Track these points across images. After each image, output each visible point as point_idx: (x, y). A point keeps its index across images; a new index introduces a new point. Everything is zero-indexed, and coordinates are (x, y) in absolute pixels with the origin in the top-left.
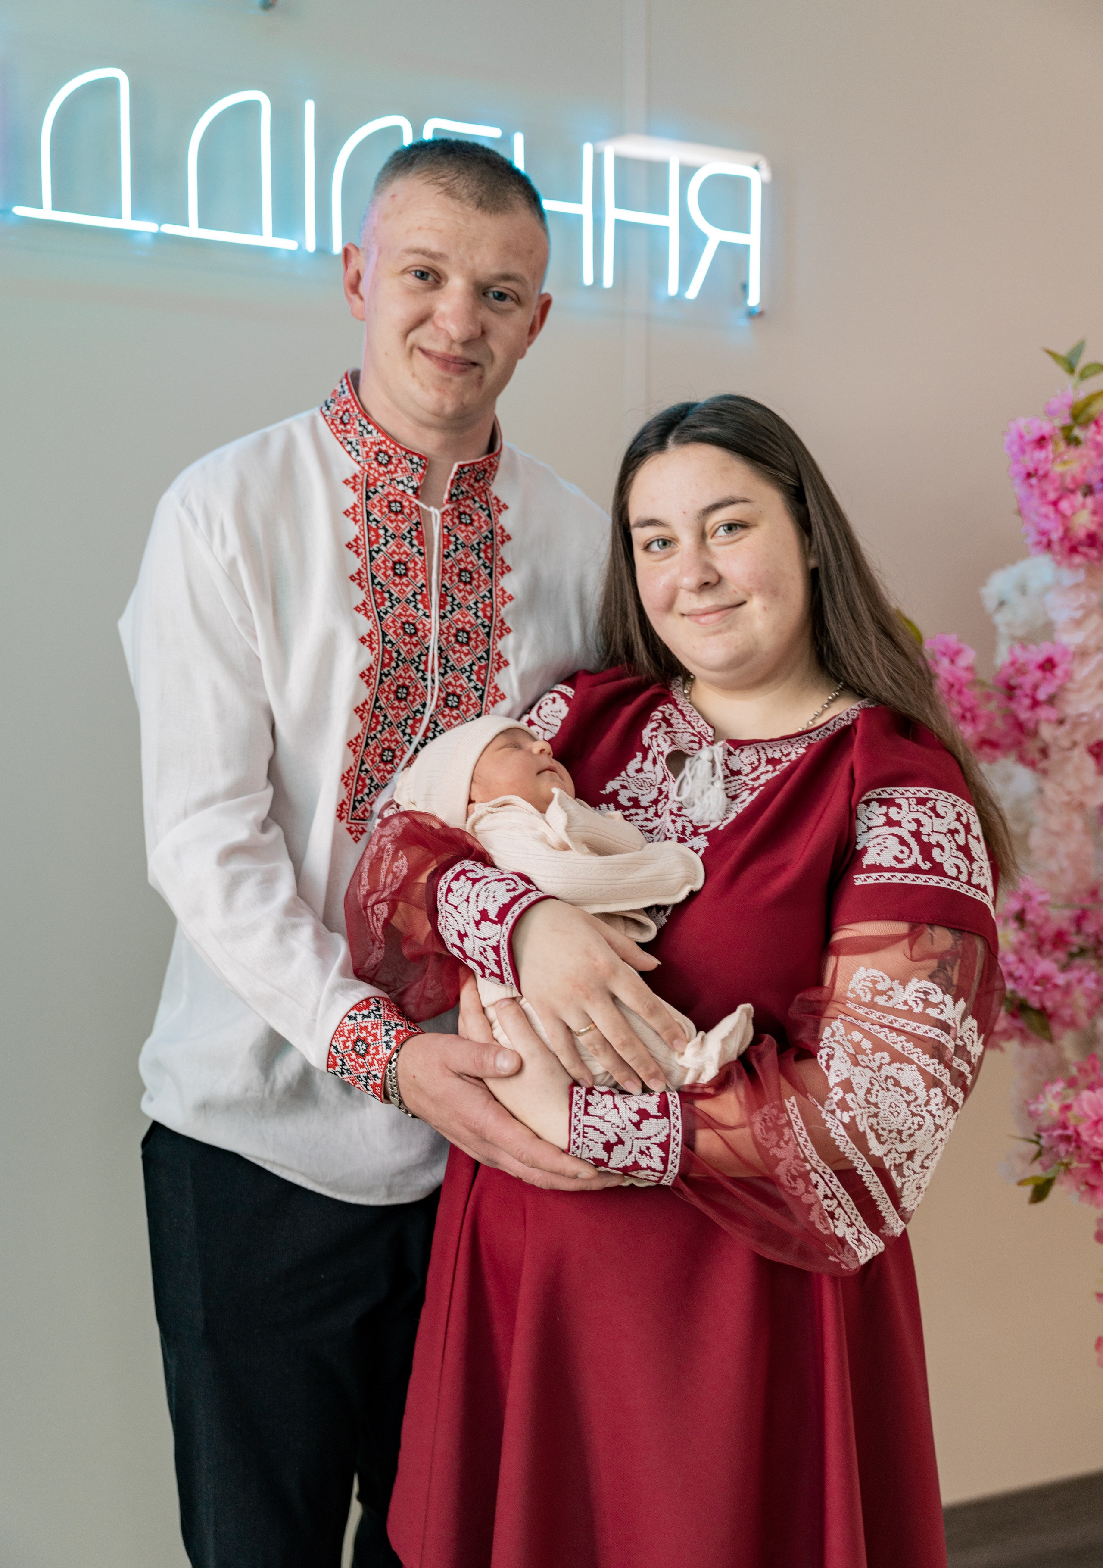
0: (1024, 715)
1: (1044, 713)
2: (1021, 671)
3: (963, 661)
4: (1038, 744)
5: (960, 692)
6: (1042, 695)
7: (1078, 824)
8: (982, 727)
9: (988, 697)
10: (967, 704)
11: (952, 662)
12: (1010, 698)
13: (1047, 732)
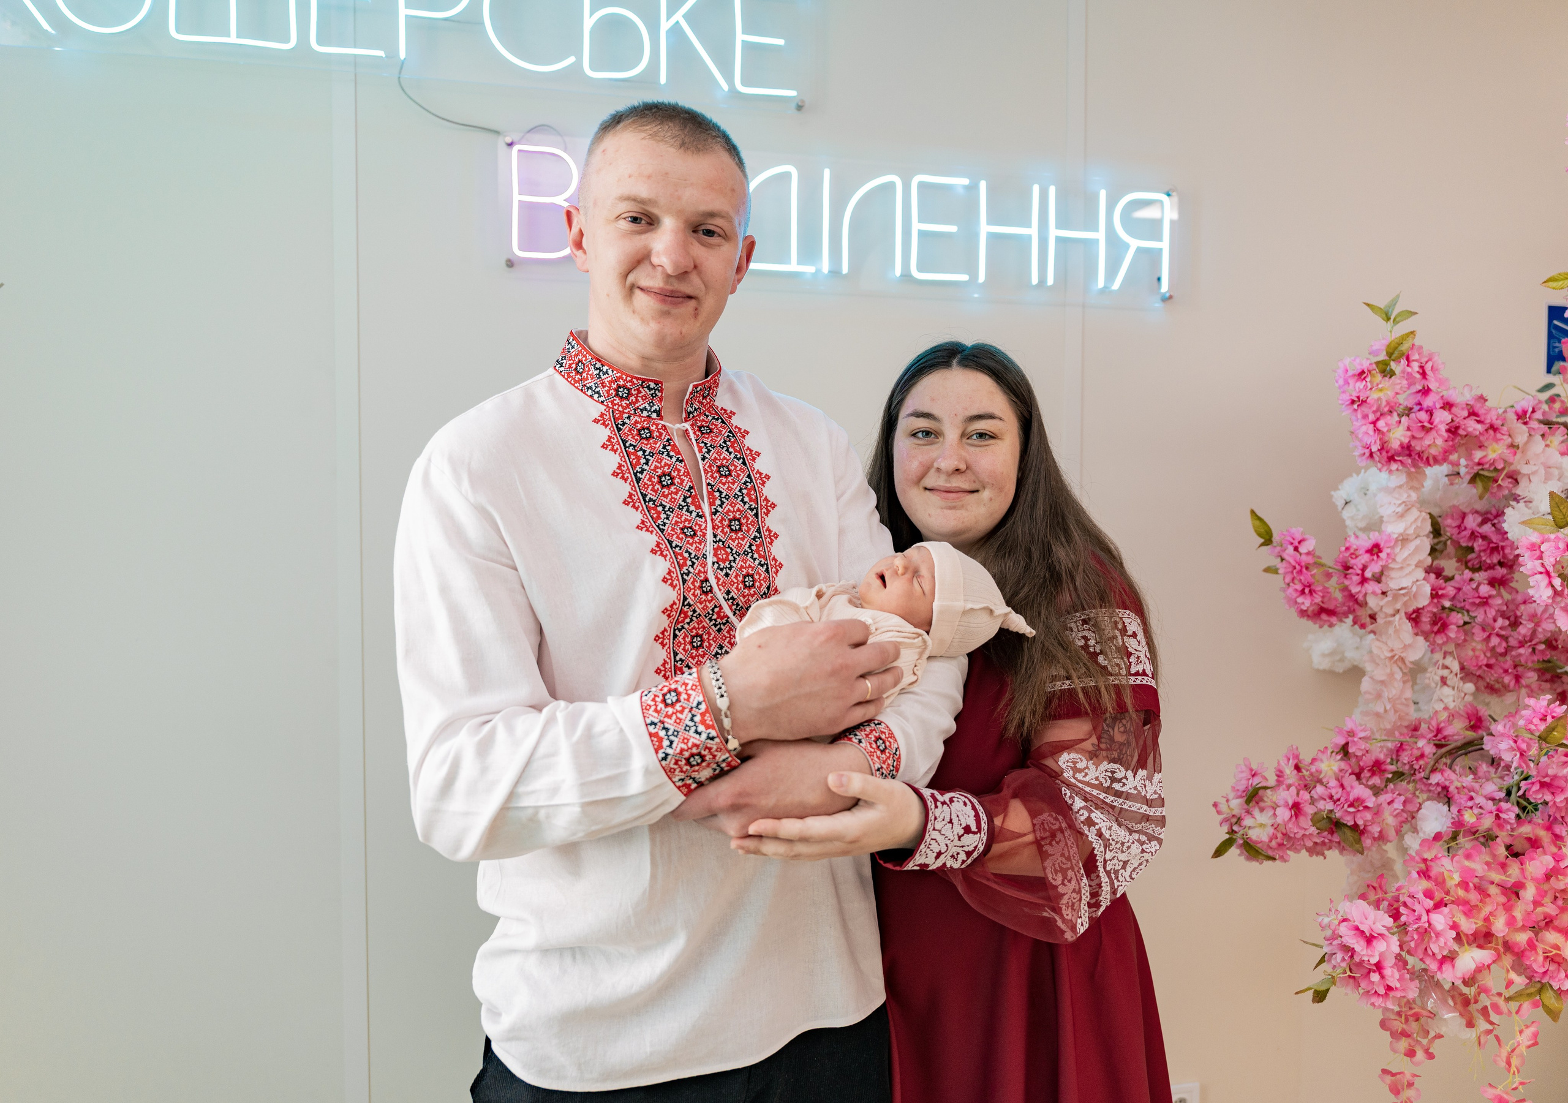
0: (1355, 589)
1: (1370, 587)
2: (1354, 555)
3: (1303, 549)
4: (1370, 612)
5: (1300, 572)
6: (1368, 574)
7: (1399, 675)
8: (1318, 599)
9: (1329, 576)
10: (1306, 583)
11: (1296, 549)
12: (1345, 576)
13: (1373, 603)
